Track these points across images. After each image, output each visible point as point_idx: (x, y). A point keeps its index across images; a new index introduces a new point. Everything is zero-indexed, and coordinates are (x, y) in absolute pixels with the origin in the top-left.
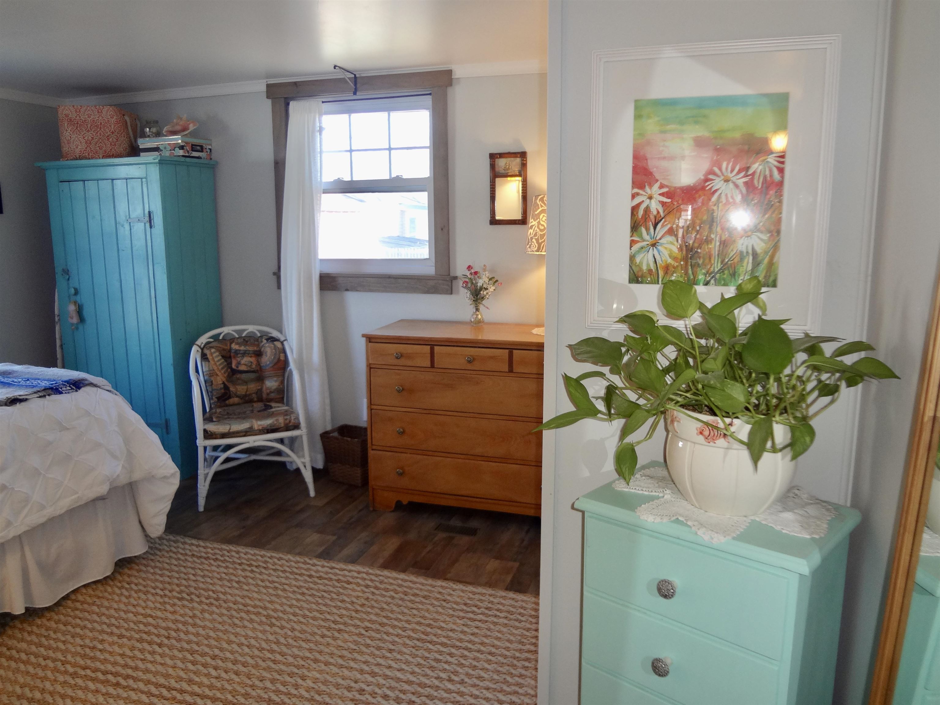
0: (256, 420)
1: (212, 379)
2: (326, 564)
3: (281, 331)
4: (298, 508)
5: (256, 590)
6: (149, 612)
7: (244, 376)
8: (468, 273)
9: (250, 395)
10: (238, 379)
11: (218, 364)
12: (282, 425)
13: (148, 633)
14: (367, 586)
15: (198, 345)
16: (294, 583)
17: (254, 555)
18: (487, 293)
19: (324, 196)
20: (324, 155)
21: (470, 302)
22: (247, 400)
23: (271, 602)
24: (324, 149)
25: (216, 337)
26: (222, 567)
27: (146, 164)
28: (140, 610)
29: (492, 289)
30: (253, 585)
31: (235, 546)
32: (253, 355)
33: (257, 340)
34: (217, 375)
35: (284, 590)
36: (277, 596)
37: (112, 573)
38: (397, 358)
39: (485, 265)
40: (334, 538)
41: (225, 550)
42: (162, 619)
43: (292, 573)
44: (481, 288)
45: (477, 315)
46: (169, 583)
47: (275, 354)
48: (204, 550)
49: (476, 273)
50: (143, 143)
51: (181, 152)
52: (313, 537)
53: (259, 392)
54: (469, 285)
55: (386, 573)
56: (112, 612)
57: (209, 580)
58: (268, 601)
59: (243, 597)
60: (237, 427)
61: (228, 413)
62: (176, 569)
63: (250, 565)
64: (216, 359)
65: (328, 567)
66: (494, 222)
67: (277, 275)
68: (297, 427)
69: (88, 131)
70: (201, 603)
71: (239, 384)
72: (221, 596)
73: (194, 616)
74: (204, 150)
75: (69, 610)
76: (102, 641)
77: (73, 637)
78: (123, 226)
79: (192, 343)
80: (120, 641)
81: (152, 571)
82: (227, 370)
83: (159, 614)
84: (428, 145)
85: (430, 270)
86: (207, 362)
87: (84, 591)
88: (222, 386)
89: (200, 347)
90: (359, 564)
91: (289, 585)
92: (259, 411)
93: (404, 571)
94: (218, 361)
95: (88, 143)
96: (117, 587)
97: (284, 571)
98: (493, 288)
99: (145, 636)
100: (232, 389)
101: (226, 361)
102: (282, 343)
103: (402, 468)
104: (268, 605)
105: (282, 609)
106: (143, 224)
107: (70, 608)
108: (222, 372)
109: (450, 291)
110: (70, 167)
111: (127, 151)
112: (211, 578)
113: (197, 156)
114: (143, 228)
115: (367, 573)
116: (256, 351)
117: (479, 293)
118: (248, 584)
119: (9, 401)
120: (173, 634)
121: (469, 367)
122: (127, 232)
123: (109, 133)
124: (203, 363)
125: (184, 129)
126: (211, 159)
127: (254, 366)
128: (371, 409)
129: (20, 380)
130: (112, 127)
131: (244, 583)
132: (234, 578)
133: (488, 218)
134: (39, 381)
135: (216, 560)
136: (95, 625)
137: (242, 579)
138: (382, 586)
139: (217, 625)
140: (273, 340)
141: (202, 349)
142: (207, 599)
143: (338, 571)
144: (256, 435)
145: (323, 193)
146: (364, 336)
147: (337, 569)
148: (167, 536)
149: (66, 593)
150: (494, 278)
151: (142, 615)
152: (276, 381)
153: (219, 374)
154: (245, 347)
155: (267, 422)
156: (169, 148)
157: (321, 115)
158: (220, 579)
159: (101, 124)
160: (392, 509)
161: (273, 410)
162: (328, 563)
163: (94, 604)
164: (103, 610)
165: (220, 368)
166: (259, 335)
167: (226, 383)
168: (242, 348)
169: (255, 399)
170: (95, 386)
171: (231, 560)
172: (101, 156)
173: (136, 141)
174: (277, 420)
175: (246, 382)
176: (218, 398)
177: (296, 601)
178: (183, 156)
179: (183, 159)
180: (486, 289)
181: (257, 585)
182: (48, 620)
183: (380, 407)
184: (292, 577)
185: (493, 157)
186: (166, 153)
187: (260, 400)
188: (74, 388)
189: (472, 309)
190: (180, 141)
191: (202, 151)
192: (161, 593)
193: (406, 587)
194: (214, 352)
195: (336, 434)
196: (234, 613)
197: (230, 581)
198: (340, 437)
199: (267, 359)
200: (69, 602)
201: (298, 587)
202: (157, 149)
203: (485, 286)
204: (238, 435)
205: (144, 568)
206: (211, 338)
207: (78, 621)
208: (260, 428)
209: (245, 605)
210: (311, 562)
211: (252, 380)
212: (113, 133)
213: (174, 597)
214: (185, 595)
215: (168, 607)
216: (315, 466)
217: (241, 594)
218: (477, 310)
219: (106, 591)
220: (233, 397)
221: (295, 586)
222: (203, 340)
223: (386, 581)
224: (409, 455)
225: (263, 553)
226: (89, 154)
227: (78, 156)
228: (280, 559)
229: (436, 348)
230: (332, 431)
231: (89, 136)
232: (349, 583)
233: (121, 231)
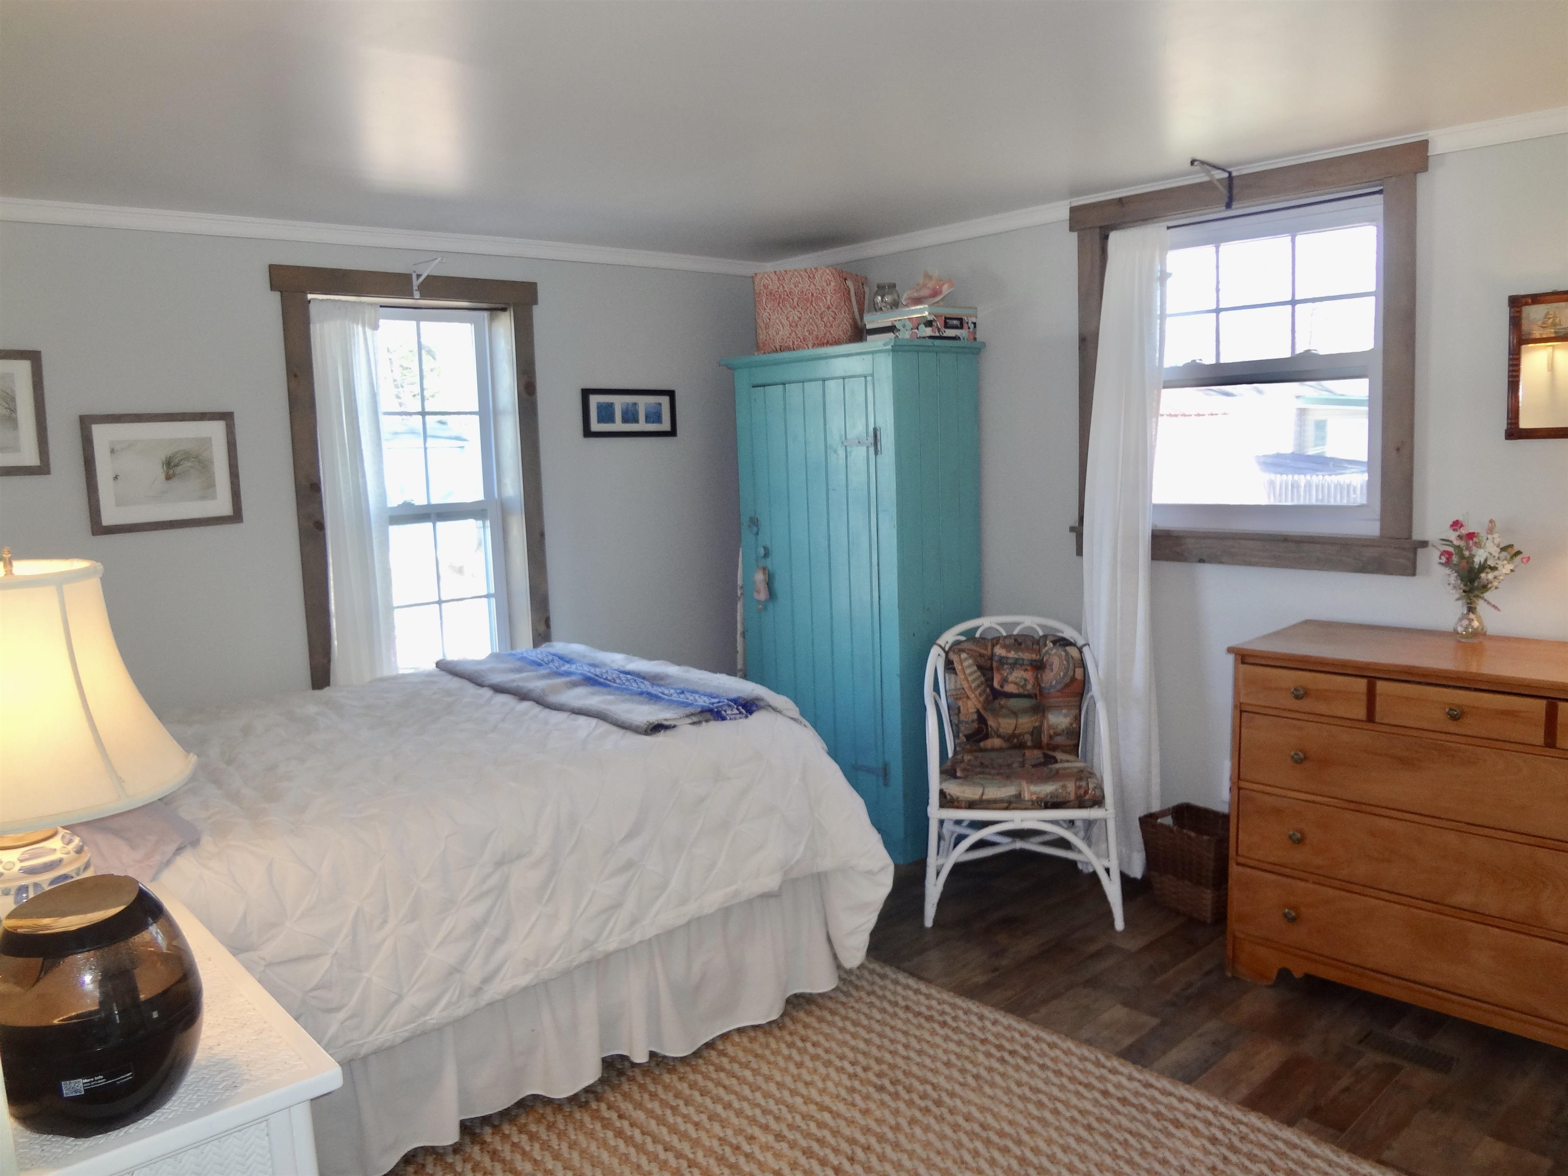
0: (1027, 783)
1: (960, 703)
2: (1136, 1074)
3: (1079, 629)
4: (1093, 948)
5: (1005, 1099)
6: (827, 1101)
7: (1013, 703)
8: (1453, 536)
9: (1020, 734)
10: (1002, 707)
11: (970, 679)
12: (1072, 797)
13: (821, 1142)
14: (1214, 1140)
15: (940, 646)
16: (1074, 1100)
17: (1008, 1028)
18: (1495, 578)
19: (1165, 393)
20: (1168, 321)
21: (1457, 594)
22: (1015, 743)
23: (1030, 1132)
24: (1169, 310)
25: (969, 634)
26: (951, 1040)
27: (873, 353)
28: (814, 1094)
29: (1505, 568)
30: (1001, 1088)
31: (977, 1004)
32: (1029, 668)
33: (1038, 642)
34: (968, 697)
35: (1055, 1112)
36: (1042, 1120)
37: (782, 1016)
38: (1297, 697)
39: (1491, 521)
40: (1154, 1022)
41: (961, 1008)
42: (846, 1119)
43: (1072, 1079)
44: (1483, 567)
45: (1471, 620)
46: (864, 1054)
47: (1067, 669)
48: (926, 1002)
49: (1471, 536)
50: (872, 321)
51: (928, 331)
52: (1117, 1013)
53: (1037, 732)
54: (1455, 559)
55: (1253, 1119)
56: (772, 1088)
57: (928, 1062)
58: (1025, 1129)
59: (982, 1109)
60: (994, 792)
61: (982, 764)
62: (877, 1027)
63: (1000, 1047)
64: (968, 671)
65: (1139, 1081)
66: (1514, 432)
67: (1078, 530)
68: (1098, 802)
69: (794, 308)
70: (910, 1104)
71: (1004, 716)
72: (946, 1098)
73: (897, 1128)
74: (965, 325)
75: (711, 1068)
76: (751, 1139)
77: (710, 1119)
78: (835, 452)
79: (931, 641)
80: (777, 1146)
81: (840, 1024)
82: (984, 691)
83: (841, 1108)
84: (1372, 288)
85: (1371, 528)
86: (953, 676)
87: (736, 1038)
88: (975, 717)
89: (943, 649)
90: (1198, 1088)
91: (1066, 1104)
92: (1034, 766)
93: (1290, 1122)
94: (971, 674)
95: (793, 325)
96: (786, 1042)
97: (1058, 1073)
98: (1510, 567)
99: (816, 1147)
100: (991, 722)
101: (984, 675)
102: (1080, 650)
103: (1295, 908)
104: (1025, 1137)
105: (1049, 1152)
106: (865, 448)
107: (712, 1064)
108: (977, 692)
109: (1410, 570)
110: (765, 364)
111: (849, 334)
112: (934, 1058)
113: (954, 335)
114: (865, 454)
115: (1215, 1112)
116: (1035, 661)
117: (1477, 577)
118: (993, 1085)
119: (651, 727)
120: (860, 1154)
121: (1452, 727)
122: (842, 462)
123: (823, 309)
124: (947, 675)
125: (935, 294)
126: (975, 339)
127: (1029, 687)
128: (1239, 789)
129: (672, 691)
130: (829, 298)
131: (986, 1082)
132: (969, 1066)
133: (1503, 425)
134: (697, 696)
135: (944, 1024)
136: (745, 1105)
137: (984, 1073)
138: (1245, 1148)
139: (933, 1155)
140: (1063, 643)
141: (947, 653)
142: (921, 1098)
143: (1157, 1094)
144: (1026, 809)
145: (1164, 388)
146: (1230, 650)
147: (1157, 1089)
148: (870, 962)
149: (711, 1038)
150: (1511, 546)
151: (816, 1104)
152: (1066, 716)
153: (972, 696)
154: (1016, 652)
155: (1047, 789)
156: (909, 325)
157: (1164, 250)
158: (948, 1064)
159: (812, 295)
160: (1270, 983)
161: (1058, 766)
162: (1140, 1072)
163: (746, 1065)
164: (760, 1080)
165: (973, 685)
166: (1041, 633)
167: (982, 712)
168: (1012, 655)
169: (1029, 744)
170: (775, 710)
171: (968, 1031)
172: (810, 345)
173: (862, 319)
174: (1064, 787)
175: (1015, 714)
176: (968, 737)
177: (1076, 1139)
178: (931, 337)
179: (930, 342)
180: (1494, 569)
181: (1008, 1091)
182: (680, 1079)
183: (1255, 786)
184: (1071, 1087)
185: (1517, 303)
186: (905, 335)
187: (1038, 745)
188: (743, 711)
189: (1460, 608)
190: (927, 313)
191: (961, 327)
192: (850, 1069)
193: (1293, 1160)
194: (966, 659)
195: (1168, 821)
196: (965, 1139)
197: (963, 1071)
198: (1175, 828)
199: (1053, 677)
200: (713, 1054)
201: (1080, 1112)
202: (891, 329)
203: (1491, 563)
204: (997, 805)
205: (829, 1017)
206: (961, 634)
207: (721, 1092)
208: (1034, 797)
209: (984, 1127)
210: (1108, 1064)
211: (1025, 711)
212: (829, 308)
213: (869, 1082)
214: (886, 1082)
215: (858, 1099)
216: (1127, 872)
217: (978, 1101)
218: (1471, 609)
219: (768, 1046)
220: (993, 737)
221: (1076, 1107)
222: (949, 637)
223: (1252, 1136)
224: (1311, 886)
225: (1023, 1026)
226: (793, 343)
227: (778, 348)
228: (1052, 1046)
229: (1381, 686)
230: (1163, 814)
231: (794, 315)
232: (1178, 1124)
233: (833, 458)
